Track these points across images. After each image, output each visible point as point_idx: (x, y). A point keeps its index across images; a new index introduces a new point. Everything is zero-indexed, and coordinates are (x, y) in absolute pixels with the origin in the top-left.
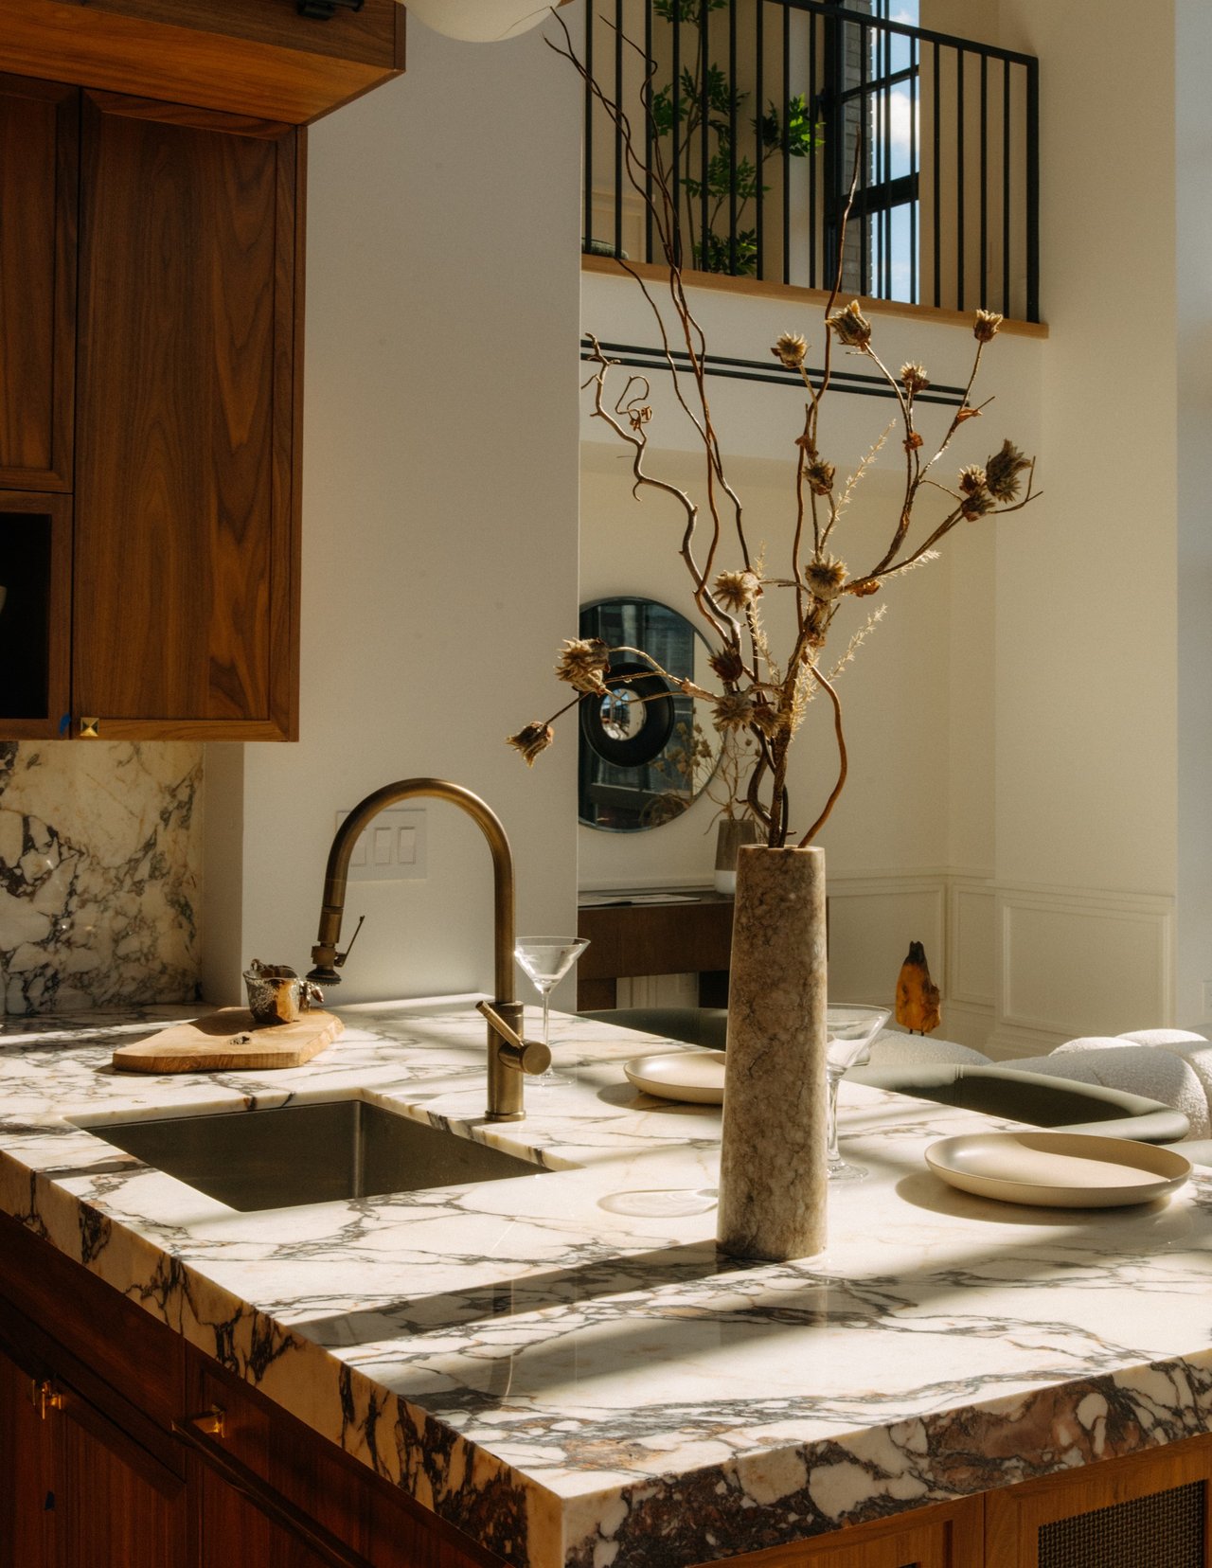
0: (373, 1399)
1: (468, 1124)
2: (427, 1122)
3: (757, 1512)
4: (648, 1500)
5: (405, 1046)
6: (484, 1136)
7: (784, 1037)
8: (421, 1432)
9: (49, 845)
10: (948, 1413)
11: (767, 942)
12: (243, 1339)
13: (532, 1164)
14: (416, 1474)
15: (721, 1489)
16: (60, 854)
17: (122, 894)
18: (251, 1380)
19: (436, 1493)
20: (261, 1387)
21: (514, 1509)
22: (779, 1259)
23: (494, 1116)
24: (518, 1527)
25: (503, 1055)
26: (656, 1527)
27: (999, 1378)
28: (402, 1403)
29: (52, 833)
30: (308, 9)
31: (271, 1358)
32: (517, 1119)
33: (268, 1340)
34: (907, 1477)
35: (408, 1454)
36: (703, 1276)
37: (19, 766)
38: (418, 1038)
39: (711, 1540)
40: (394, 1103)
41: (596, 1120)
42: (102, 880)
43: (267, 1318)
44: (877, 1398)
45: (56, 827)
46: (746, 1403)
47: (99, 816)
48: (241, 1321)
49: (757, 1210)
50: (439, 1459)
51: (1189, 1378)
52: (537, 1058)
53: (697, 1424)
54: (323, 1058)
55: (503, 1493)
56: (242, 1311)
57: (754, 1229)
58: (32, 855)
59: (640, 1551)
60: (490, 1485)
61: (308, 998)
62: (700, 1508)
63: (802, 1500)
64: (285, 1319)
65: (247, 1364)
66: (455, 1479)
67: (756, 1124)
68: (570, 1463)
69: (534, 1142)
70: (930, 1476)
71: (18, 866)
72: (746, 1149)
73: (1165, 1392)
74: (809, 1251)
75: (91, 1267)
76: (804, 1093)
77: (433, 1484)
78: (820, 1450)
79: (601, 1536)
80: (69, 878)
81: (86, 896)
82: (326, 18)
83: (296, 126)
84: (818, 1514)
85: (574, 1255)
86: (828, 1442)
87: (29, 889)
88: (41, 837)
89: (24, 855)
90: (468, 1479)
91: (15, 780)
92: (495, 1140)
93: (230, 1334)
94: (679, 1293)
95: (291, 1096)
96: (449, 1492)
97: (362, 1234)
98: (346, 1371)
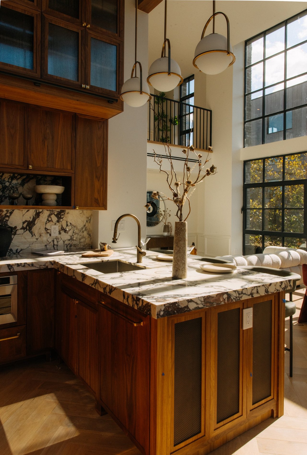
0: (128, 295)
1: (134, 264)
2: (128, 263)
3: (181, 308)
4: (167, 306)
5: (123, 254)
6: (137, 265)
7: (182, 248)
8: (135, 299)
9: (70, 225)
10: (206, 296)
11: (179, 235)
12: (108, 289)
13: (144, 268)
14: (134, 305)
15: (177, 305)
16: (72, 227)
17: (80, 233)
18: (109, 295)
19: (137, 307)
20: (110, 296)
21: (149, 308)
22: (181, 279)
23: (138, 262)
24: (150, 310)
25: (140, 254)
26: (168, 310)
27: (213, 292)
28: (132, 295)
29: (71, 224)
30: (110, 102)
31: (112, 291)
32: (141, 263)
33: (112, 289)
34: (201, 304)
35: (133, 302)
36: (171, 281)
37: (66, 214)
38: (125, 253)
39: (175, 312)
40: (123, 261)
41: (152, 263)
42: (78, 231)
43: (112, 286)
44: (196, 294)
45: (71, 223)
46: (179, 295)
47: (77, 221)
48: (107, 287)
49: (178, 272)
50: (138, 302)
51: (238, 293)
52: (144, 254)
53: (173, 297)
54: (112, 255)
55: (148, 306)
56: (107, 285)
57: (177, 275)
58: (68, 227)
59: (166, 313)
60: (146, 305)
61: (109, 247)
62: (174, 307)
63: (187, 307)
64: (114, 286)
65: (108, 293)
66: (140, 304)
67: (178, 260)
68: (157, 301)
69: (144, 266)
70: (204, 304)
71: (66, 229)
72: (176, 264)
73: (235, 295)
74: (185, 278)
75: (83, 282)
76: (184, 256)
77: (137, 306)
78: (190, 300)
79: (161, 310)
80: (73, 230)
81: (75, 233)
82: (112, 103)
83: (107, 119)
84: (189, 309)
85: (153, 278)
86: (191, 299)
87: (67, 232)
88: (69, 224)
89: (67, 227)
90: (142, 304)
91: (65, 216)
92: (138, 265)
93: (106, 289)
94: (168, 283)
95: (108, 260)
96: (140, 306)
97: (122, 276)
98: (124, 292)
